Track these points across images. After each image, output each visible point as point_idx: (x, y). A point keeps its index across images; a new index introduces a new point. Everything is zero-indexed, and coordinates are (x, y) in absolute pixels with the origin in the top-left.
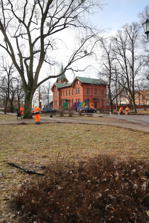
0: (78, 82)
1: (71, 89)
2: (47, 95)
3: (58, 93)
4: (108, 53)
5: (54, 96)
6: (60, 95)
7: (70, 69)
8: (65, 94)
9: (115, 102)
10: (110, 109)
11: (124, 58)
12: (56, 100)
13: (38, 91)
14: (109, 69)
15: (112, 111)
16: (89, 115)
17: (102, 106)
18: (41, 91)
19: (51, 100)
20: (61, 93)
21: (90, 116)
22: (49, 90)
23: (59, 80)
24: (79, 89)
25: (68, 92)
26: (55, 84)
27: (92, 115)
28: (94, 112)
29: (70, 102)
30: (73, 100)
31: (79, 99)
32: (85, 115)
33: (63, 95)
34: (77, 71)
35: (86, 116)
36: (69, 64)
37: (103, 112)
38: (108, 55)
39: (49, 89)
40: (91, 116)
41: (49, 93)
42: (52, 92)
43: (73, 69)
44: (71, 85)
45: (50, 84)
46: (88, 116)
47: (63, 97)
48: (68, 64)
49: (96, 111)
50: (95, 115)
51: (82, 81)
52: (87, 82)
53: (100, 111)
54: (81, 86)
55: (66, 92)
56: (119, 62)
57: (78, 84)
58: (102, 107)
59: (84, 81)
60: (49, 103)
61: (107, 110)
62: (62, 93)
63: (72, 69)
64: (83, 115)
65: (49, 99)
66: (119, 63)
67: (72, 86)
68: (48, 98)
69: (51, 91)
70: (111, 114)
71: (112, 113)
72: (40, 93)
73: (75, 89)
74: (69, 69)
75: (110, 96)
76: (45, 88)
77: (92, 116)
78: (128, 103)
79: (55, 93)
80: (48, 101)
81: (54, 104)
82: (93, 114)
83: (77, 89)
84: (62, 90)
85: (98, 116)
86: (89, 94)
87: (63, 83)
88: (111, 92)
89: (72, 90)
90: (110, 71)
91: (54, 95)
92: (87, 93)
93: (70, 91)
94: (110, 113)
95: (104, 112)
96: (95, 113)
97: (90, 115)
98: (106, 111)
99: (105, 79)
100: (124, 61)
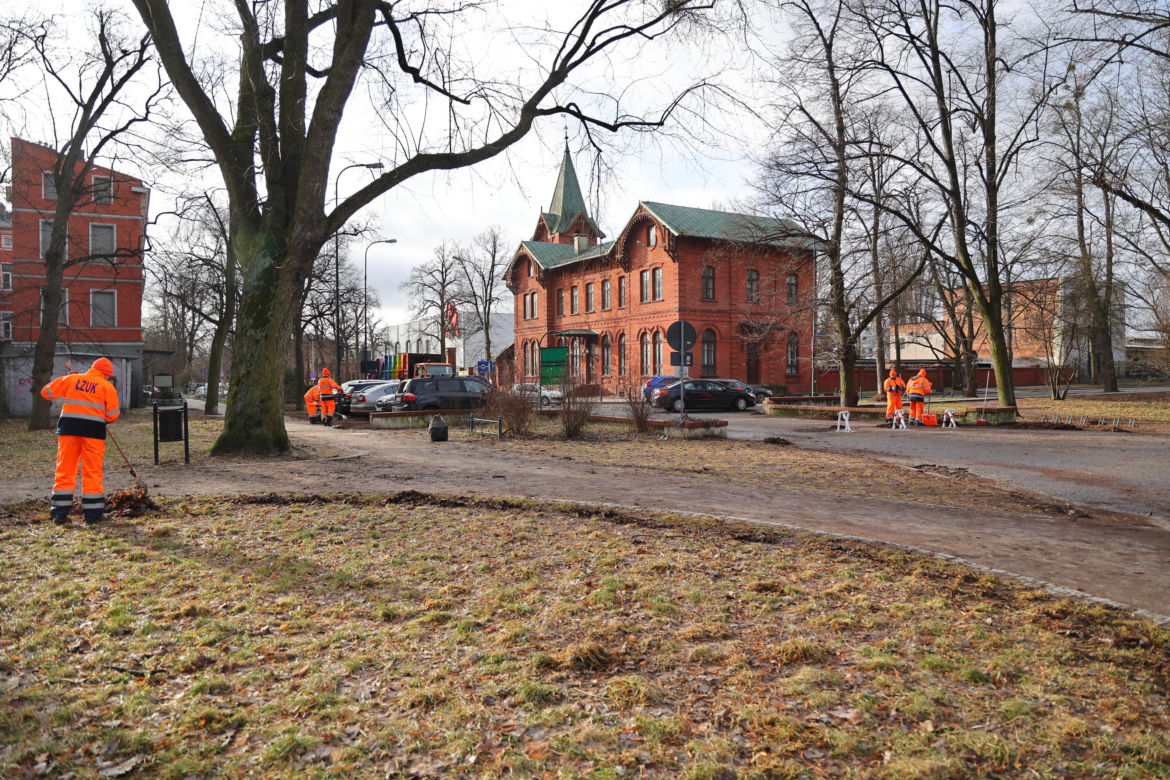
0: (653, 232)
1: (614, 273)
2: (481, 309)
3: (540, 298)
4: (827, 35)
5: (521, 314)
6: (554, 309)
7: (567, 110)
8: (579, 302)
9: (867, 344)
10: (843, 387)
11: (930, 62)
12: (530, 335)
13: (438, 287)
14: (835, 134)
15: (852, 401)
16: (700, 431)
17: (788, 371)
18: (452, 289)
19: (503, 339)
20: (560, 299)
21: (705, 438)
22: (489, 284)
23: (551, 230)
24: (654, 271)
25: (595, 290)
26: (527, 250)
27: (717, 431)
28: (742, 404)
29: (608, 346)
30: (623, 335)
31: (657, 332)
32: (668, 425)
33: (567, 311)
34: (614, 128)
35: (676, 432)
36: (557, 77)
37: (794, 406)
38: (829, 47)
39: (491, 278)
40: (713, 437)
41: (489, 300)
42: (510, 294)
43: (584, 113)
44: (613, 253)
45: (498, 248)
46: (690, 439)
47: (567, 322)
48: (546, 77)
49: (750, 402)
50: (737, 424)
51: (676, 229)
52: (702, 235)
53: (776, 401)
54: (666, 258)
55: (583, 295)
56: (900, 87)
57: (653, 242)
58: (788, 377)
59: (682, 228)
60: (495, 354)
61: (821, 396)
62: (566, 295)
63: (578, 114)
64: (661, 426)
65: (491, 331)
66: (898, 92)
67: (618, 256)
68: (487, 326)
69: (501, 289)
70: (847, 424)
71: (854, 416)
72: (446, 297)
73: (635, 274)
74: (558, 109)
75: (840, 305)
76: (470, 269)
77: (721, 438)
78: (941, 356)
79: (528, 298)
80: (488, 342)
81: (517, 360)
82: (726, 424)
83: (648, 276)
84: (566, 281)
85: (763, 435)
86: (714, 300)
87: (573, 241)
88: (846, 284)
89: (621, 278)
90: (840, 148)
91: (521, 308)
92: (705, 299)
93: (608, 286)
94: (844, 412)
95: (804, 406)
96: (744, 411)
97: (706, 425)
98: (817, 401)
99: (809, 200)
100: (930, 82)
